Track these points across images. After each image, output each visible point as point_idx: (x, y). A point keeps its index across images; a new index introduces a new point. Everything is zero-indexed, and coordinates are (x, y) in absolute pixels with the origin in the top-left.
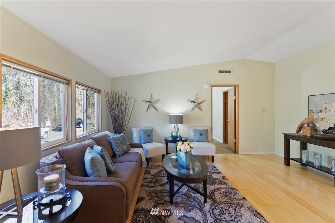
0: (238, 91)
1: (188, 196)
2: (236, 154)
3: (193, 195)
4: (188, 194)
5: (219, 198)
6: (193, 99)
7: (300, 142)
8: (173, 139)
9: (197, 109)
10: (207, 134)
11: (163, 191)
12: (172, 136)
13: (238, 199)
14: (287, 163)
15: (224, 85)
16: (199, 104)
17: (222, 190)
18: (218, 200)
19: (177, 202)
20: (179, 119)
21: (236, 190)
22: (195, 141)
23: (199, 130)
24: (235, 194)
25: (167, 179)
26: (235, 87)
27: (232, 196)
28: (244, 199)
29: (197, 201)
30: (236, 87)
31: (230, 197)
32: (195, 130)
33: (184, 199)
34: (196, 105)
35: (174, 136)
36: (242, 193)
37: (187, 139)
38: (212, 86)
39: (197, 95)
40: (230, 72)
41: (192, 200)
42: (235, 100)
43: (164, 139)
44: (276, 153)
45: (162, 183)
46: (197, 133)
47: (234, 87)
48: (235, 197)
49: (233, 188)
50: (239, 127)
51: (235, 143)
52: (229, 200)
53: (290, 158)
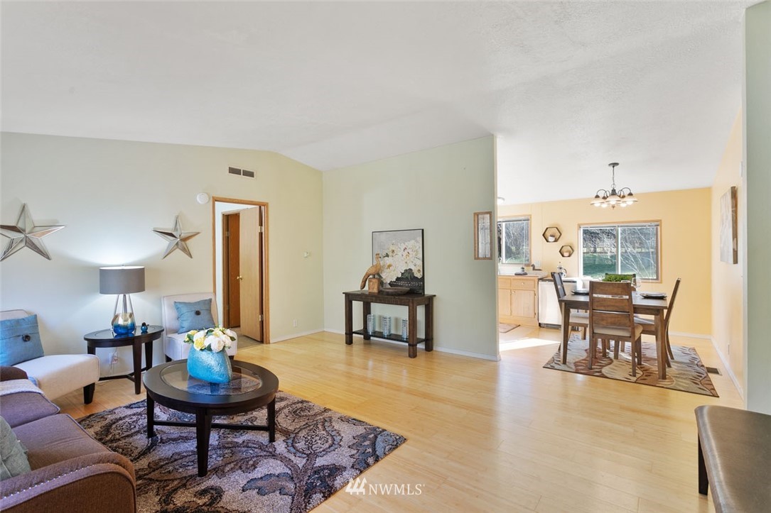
0: (267, 217)
1: (230, 446)
2: (264, 345)
3: (240, 440)
4: (228, 444)
5: (289, 425)
6: (169, 227)
7: (362, 303)
8: (119, 334)
9: (178, 252)
10: (209, 310)
11: (157, 464)
12: (116, 328)
13: (321, 414)
14: (349, 341)
15: (241, 200)
16: (185, 240)
17: (286, 411)
18: (290, 428)
19: (214, 467)
20: (134, 280)
21: (307, 402)
22: (181, 330)
23: (189, 303)
24: (309, 409)
25: (148, 437)
26: (260, 207)
27: (307, 413)
28: (326, 410)
29: (255, 446)
30: (263, 207)
31: (306, 416)
32: (177, 306)
33: (227, 456)
34: (177, 244)
35: (125, 327)
36: (318, 403)
37: (163, 330)
38: (216, 200)
39: (177, 218)
40: (250, 174)
41: (244, 449)
42: (261, 234)
43: (86, 339)
44: (325, 330)
45: (139, 450)
46: (184, 310)
47: (258, 207)
48: (312, 413)
49: (300, 400)
50: (270, 290)
51: (262, 322)
52: (307, 421)
53: (354, 331)
